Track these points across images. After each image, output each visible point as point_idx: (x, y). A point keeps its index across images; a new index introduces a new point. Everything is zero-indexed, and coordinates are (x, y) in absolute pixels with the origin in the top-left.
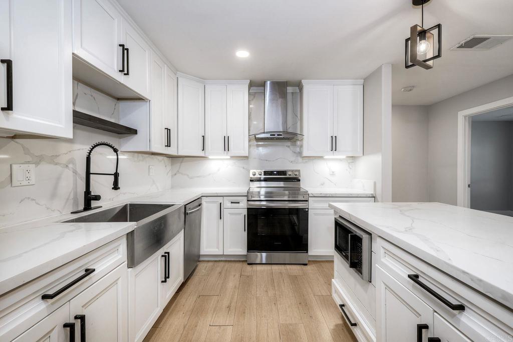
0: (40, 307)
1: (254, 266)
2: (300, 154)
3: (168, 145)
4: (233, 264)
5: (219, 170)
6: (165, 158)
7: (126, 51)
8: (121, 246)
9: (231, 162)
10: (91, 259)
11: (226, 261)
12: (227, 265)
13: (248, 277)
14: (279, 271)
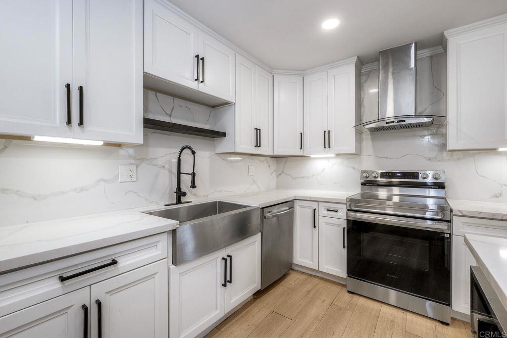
0: (53, 286)
1: (356, 298)
2: (443, 146)
3: (258, 145)
4: (329, 285)
5: (323, 171)
6: (269, 159)
7: (201, 62)
8: (160, 243)
9: (338, 161)
10: (117, 252)
11: (322, 279)
12: (322, 284)
13: (340, 309)
14: (391, 318)
